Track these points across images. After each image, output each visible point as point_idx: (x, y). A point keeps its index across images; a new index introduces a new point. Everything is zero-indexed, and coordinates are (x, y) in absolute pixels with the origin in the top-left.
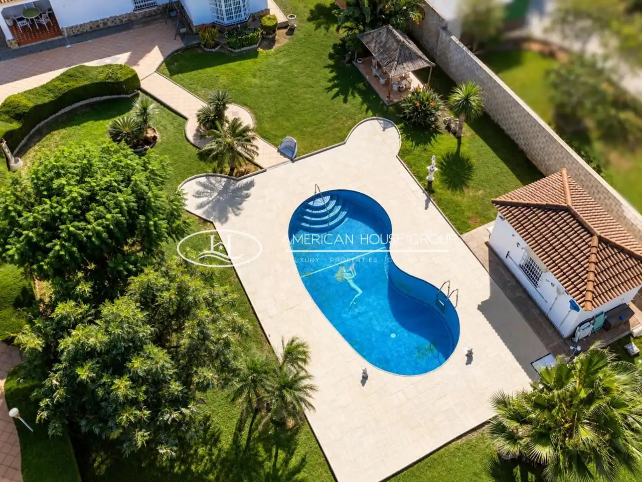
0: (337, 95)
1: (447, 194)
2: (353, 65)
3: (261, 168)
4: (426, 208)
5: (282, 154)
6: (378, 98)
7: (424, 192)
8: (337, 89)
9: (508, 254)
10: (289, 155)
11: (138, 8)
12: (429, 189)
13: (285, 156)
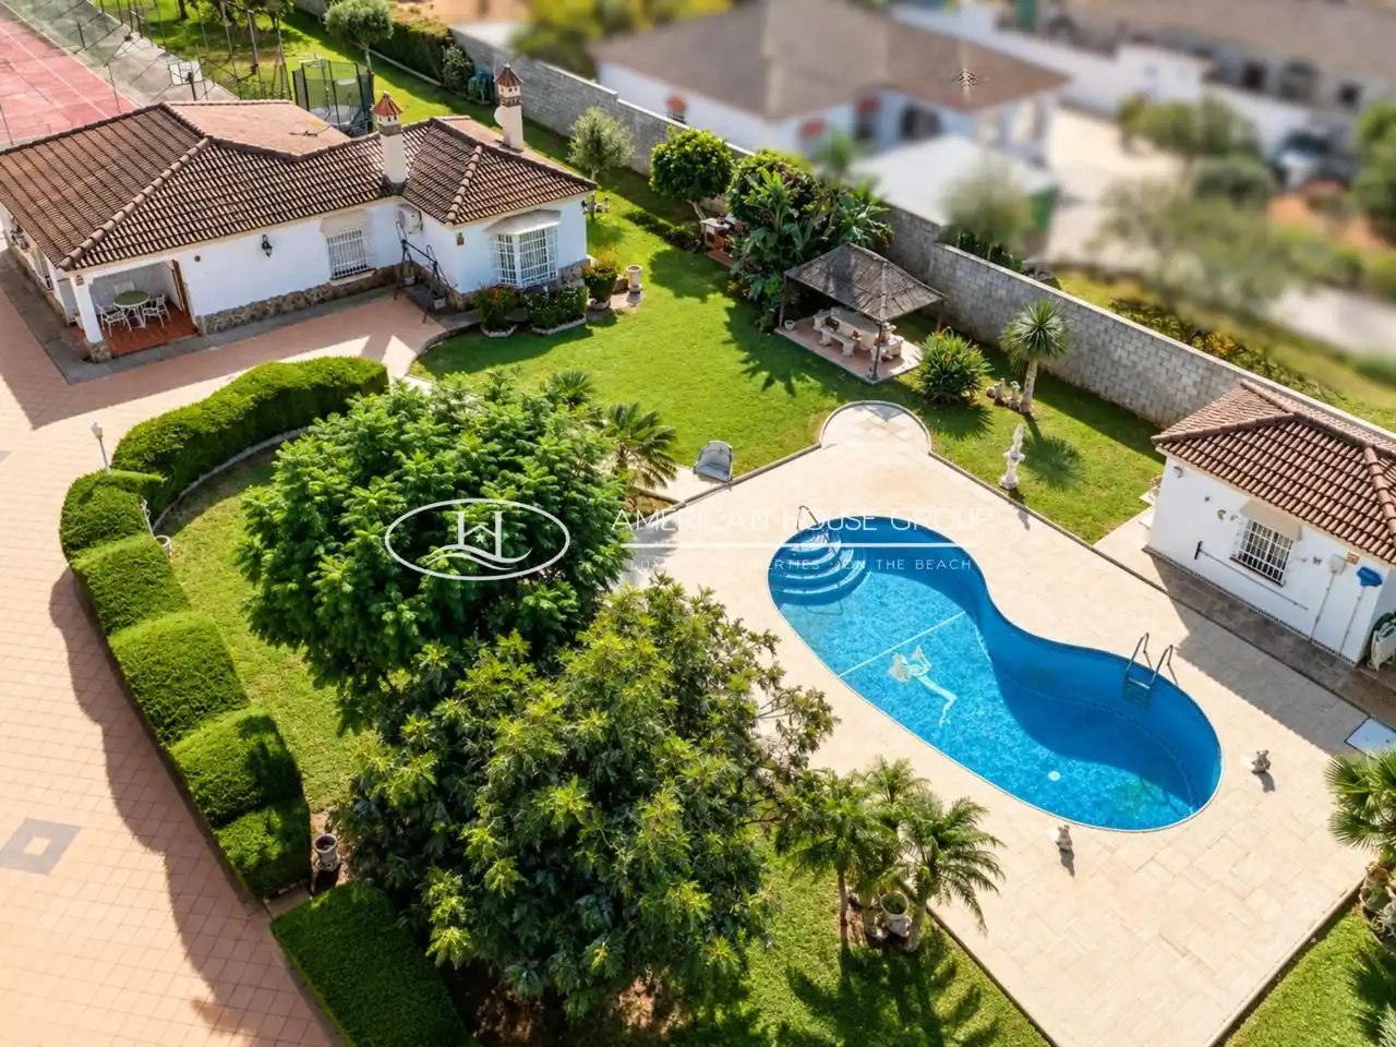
0: (769, 382)
1: (1058, 497)
2: (777, 335)
3: (672, 502)
4: (1027, 527)
5: (704, 477)
6: (851, 377)
7: (1011, 503)
8: (765, 374)
9: (1199, 550)
10: (720, 475)
11: (337, 275)
12: (1015, 495)
13: (713, 479)
